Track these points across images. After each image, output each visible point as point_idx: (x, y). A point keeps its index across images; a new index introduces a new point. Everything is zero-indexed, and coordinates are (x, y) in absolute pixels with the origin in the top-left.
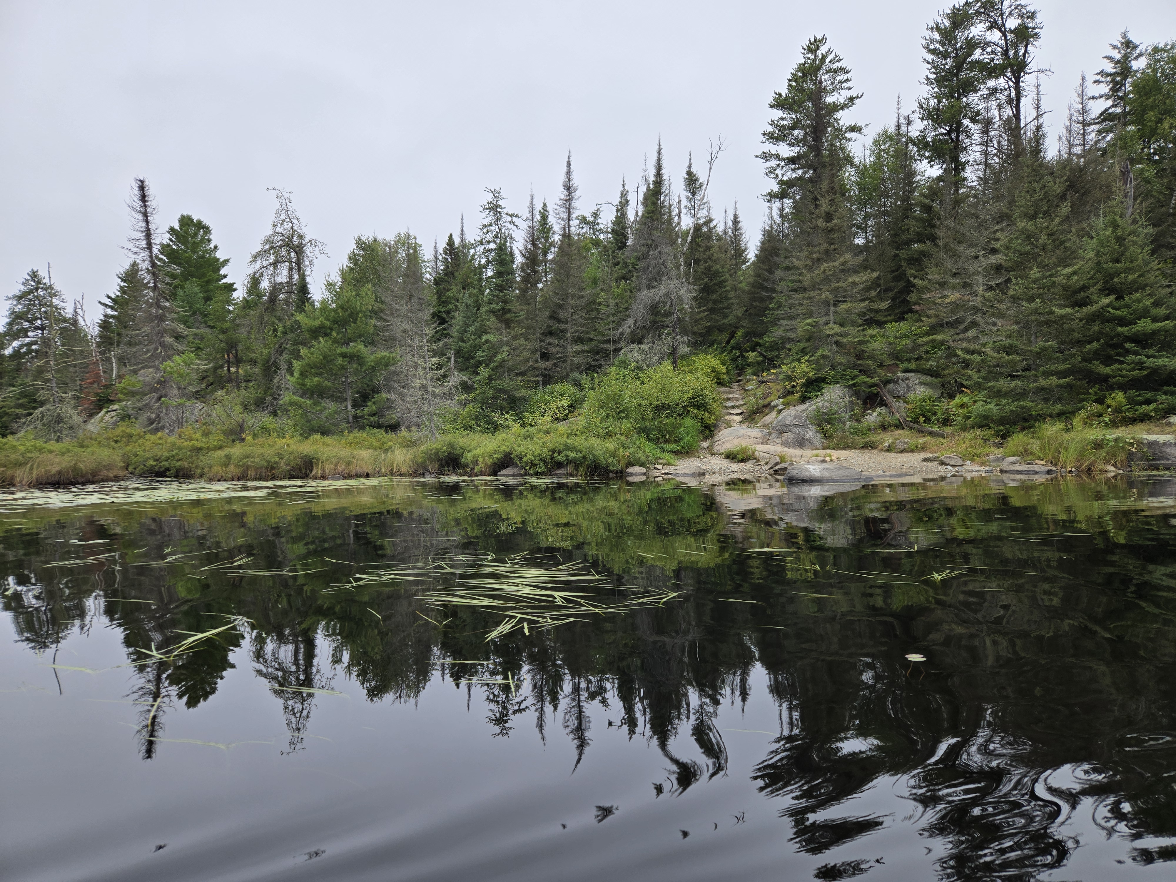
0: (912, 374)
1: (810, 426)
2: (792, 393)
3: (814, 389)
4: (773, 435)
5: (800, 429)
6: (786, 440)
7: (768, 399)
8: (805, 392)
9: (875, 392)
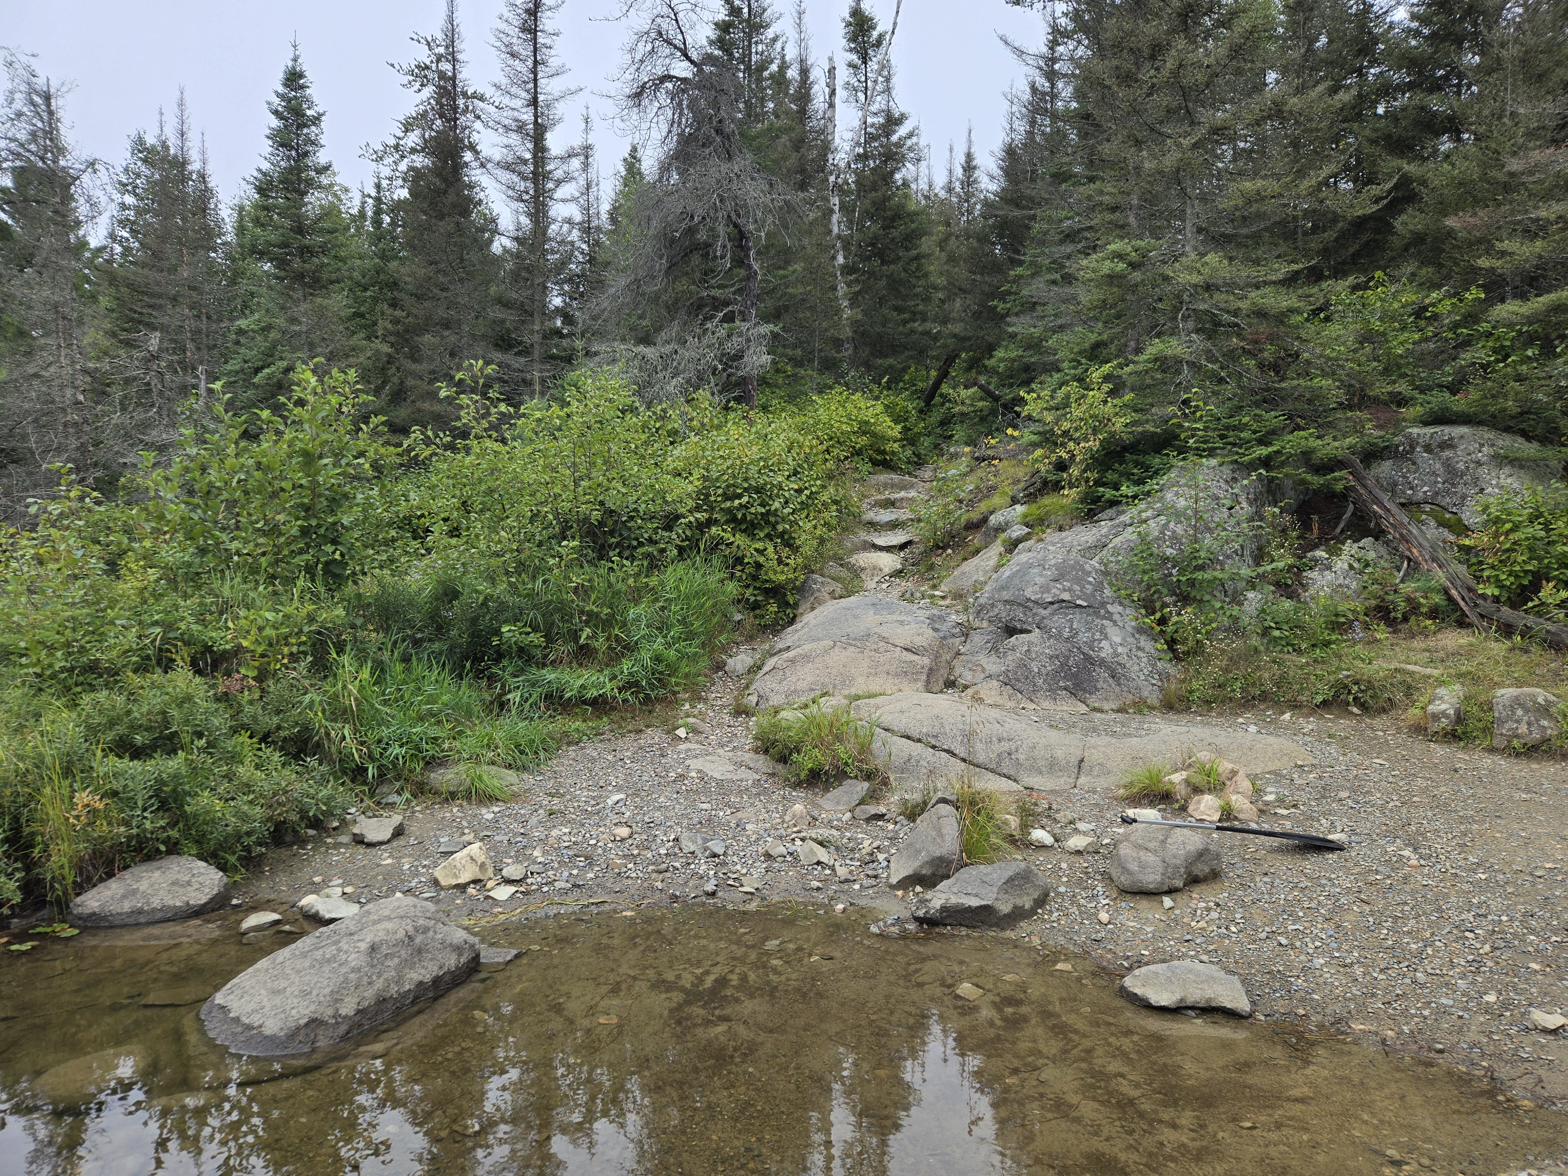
0: (1463, 430)
1: (1115, 609)
2: (1057, 487)
3: (1128, 476)
4: (977, 639)
5: (1077, 620)
6: (1022, 665)
7: (983, 507)
8: (1098, 483)
9: (1339, 487)
